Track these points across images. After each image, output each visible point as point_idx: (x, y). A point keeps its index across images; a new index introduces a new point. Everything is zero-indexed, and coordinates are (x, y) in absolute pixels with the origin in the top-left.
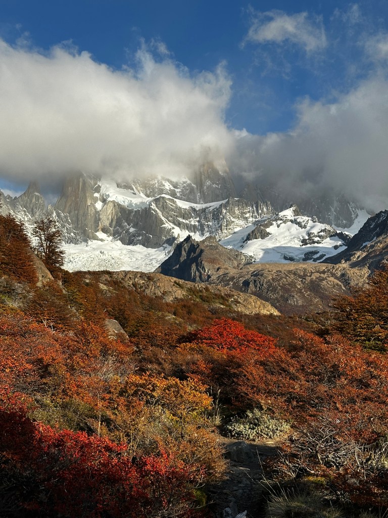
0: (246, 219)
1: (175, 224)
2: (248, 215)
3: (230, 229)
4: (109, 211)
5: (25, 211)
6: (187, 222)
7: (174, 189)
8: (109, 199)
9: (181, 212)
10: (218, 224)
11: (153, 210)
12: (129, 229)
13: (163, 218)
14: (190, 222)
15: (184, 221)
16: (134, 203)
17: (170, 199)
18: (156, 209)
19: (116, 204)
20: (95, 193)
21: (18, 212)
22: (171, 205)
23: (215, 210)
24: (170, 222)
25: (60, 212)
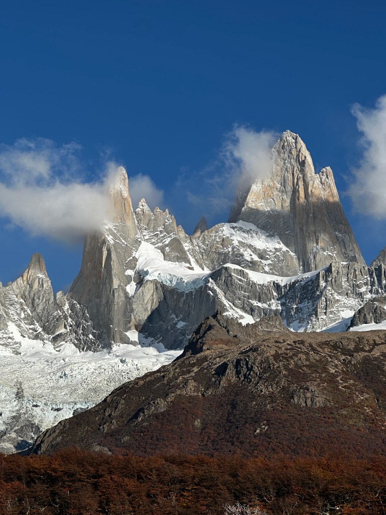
0: (360, 295)
1: (246, 311)
2: (363, 289)
3: (331, 312)
4: (148, 297)
5: (21, 304)
6: (265, 306)
7: (259, 260)
8: (148, 278)
9: (256, 290)
10: (313, 305)
11: (210, 289)
12: (176, 324)
13: (225, 302)
14: (269, 305)
15: (260, 305)
16: (186, 281)
17: (237, 270)
18: (216, 288)
19: (159, 286)
20: (127, 269)
21: (11, 305)
22: (240, 280)
23: (310, 283)
24: (237, 307)
25: (75, 302)
